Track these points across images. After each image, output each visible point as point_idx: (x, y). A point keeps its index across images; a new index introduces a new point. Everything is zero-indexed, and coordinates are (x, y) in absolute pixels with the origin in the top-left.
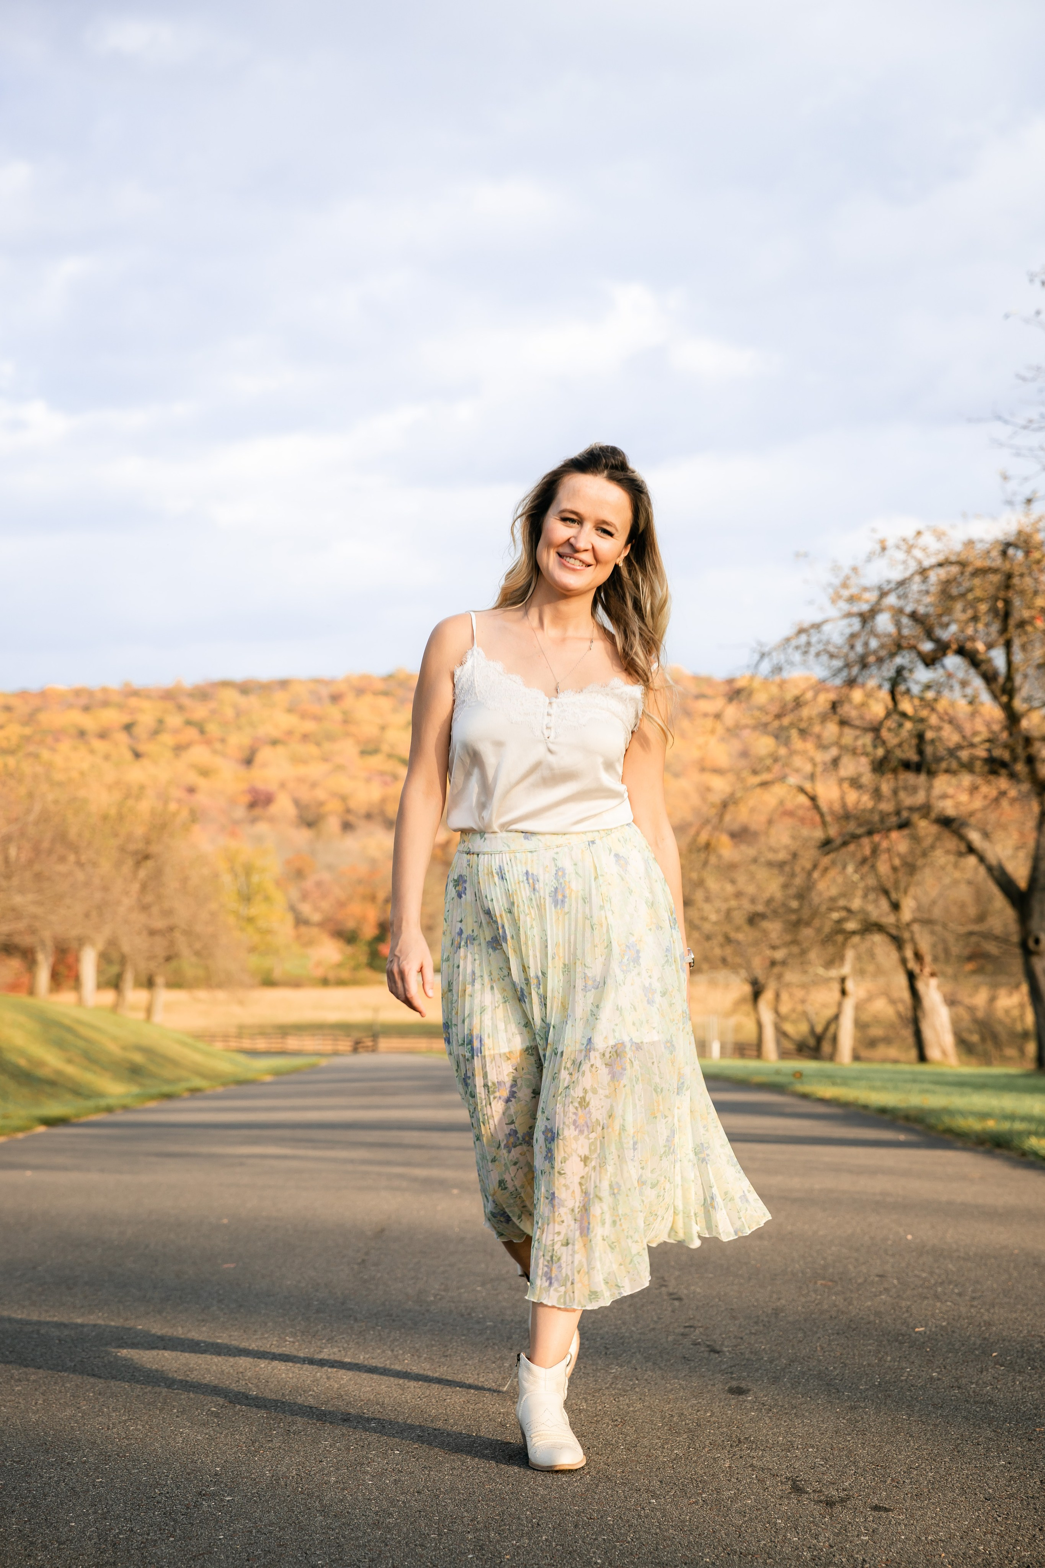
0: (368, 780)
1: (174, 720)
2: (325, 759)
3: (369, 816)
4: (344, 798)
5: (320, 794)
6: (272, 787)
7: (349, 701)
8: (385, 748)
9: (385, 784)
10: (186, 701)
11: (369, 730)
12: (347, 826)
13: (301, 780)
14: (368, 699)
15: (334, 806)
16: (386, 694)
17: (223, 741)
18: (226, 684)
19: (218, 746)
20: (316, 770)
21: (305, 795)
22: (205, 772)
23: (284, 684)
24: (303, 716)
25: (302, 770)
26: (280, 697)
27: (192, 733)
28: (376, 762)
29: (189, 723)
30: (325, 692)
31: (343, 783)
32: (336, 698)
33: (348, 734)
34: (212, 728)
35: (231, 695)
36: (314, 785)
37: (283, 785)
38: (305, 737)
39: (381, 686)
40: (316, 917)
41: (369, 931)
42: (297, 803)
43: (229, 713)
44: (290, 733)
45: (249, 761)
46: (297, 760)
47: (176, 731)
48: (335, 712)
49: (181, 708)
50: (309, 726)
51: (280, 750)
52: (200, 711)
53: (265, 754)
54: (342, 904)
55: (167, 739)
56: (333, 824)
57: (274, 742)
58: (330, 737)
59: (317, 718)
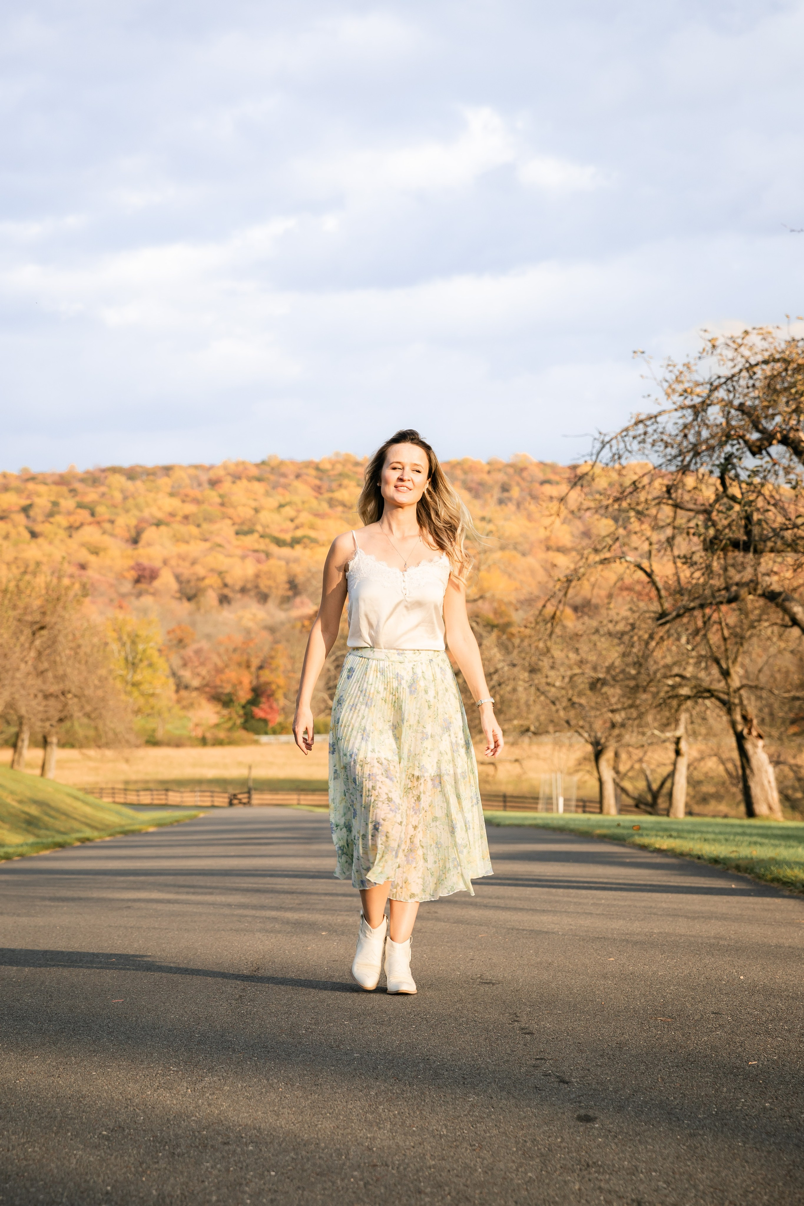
0: (243, 558)
1: (68, 503)
2: (204, 539)
3: (243, 590)
4: (221, 574)
5: (200, 570)
6: (157, 564)
7: (226, 486)
8: (259, 529)
9: (259, 561)
10: (78, 485)
11: (245, 512)
12: (224, 600)
13: (182, 557)
14: (244, 484)
15: (212, 581)
16: (259, 479)
17: (111, 522)
18: (115, 470)
19: (107, 526)
20: (196, 548)
21: (186, 571)
22: (95, 551)
23: (167, 470)
24: (184, 499)
25: (183, 548)
26: (164, 482)
27: (84, 515)
28: (250, 541)
29: (80, 506)
30: (204, 477)
31: (220, 560)
32: (214, 483)
33: (225, 516)
34: (101, 510)
35: (119, 480)
36: (194, 562)
37: (166, 562)
38: (186, 519)
39: (255, 472)
40: (196, 682)
41: (244, 696)
42: (178, 578)
43: (118, 496)
44: (172, 515)
45: (135, 541)
46: (178, 539)
47: (69, 513)
48: (213, 496)
49: (73, 491)
50: (190, 508)
51: (164, 530)
52: (91, 495)
53: (150, 533)
54: (218, 672)
55: (61, 520)
56: (211, 597)
57: (158, 524)
58: (209, 519)
59: (197, 501)
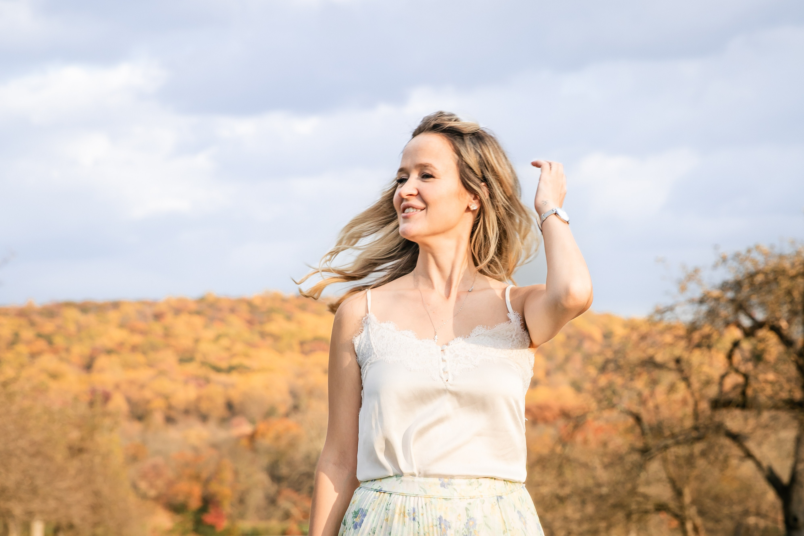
0: (186, 382)
1: (27, 334)
2: (151, 365)
3: (187, 412)
4: (166, 397)
5: (147, 394)
6: (109, 388)
7: (169, 319)
8: (199, 357)
9: (200, 386)
10: (37, 319)
11: (186, 342)
12: (169, 420)
13: (132, 382)
14: (184, 318)
15: (158, 404)
16: (198, 313)
17: (67, 350)
18: (69, 305)
19: (64, 355)
20: (144, 374)
21: (136, 395)
22: (54, 376)
23: (116, 305)
24: (133, 330)
25: (132, 375)
26: (113, 315)
27: (41, 344)
28: (192, 368)
29: (40, 336)
30: (149, 311)
31: (165, 385)
32: (158, 317)
33: (168, 346)
34: (59, 341)
35: (73, 314)
36: (142, 387)
37: (117, 386)
38: (134, 348)
39: (193, 307)
40: (152, 493)
41: (195, 504)
42: (129, 401)
43: (72, 328)
44: (121, 345)
45: (88, 367)
46: (127, 366)
47: (29, 343)
48: (157, 328)
49: (32, 324)
50: (137, 339)
51: (114, 358)
52: (48, 327)
53: (102, 361)
54: (170, 484)
55: (22, 348)
56: (158, 418)
57: (109, 352)
58: (154, 348)
59: (143, 333)
